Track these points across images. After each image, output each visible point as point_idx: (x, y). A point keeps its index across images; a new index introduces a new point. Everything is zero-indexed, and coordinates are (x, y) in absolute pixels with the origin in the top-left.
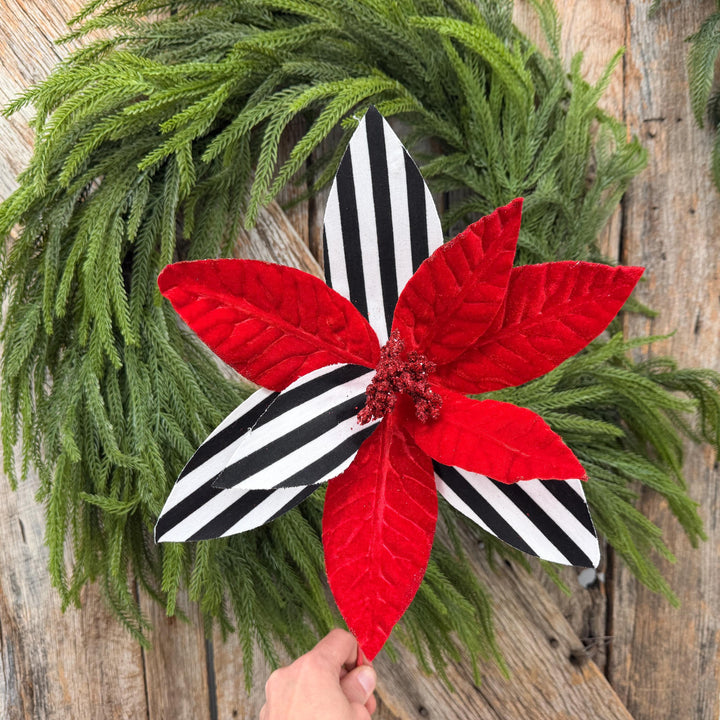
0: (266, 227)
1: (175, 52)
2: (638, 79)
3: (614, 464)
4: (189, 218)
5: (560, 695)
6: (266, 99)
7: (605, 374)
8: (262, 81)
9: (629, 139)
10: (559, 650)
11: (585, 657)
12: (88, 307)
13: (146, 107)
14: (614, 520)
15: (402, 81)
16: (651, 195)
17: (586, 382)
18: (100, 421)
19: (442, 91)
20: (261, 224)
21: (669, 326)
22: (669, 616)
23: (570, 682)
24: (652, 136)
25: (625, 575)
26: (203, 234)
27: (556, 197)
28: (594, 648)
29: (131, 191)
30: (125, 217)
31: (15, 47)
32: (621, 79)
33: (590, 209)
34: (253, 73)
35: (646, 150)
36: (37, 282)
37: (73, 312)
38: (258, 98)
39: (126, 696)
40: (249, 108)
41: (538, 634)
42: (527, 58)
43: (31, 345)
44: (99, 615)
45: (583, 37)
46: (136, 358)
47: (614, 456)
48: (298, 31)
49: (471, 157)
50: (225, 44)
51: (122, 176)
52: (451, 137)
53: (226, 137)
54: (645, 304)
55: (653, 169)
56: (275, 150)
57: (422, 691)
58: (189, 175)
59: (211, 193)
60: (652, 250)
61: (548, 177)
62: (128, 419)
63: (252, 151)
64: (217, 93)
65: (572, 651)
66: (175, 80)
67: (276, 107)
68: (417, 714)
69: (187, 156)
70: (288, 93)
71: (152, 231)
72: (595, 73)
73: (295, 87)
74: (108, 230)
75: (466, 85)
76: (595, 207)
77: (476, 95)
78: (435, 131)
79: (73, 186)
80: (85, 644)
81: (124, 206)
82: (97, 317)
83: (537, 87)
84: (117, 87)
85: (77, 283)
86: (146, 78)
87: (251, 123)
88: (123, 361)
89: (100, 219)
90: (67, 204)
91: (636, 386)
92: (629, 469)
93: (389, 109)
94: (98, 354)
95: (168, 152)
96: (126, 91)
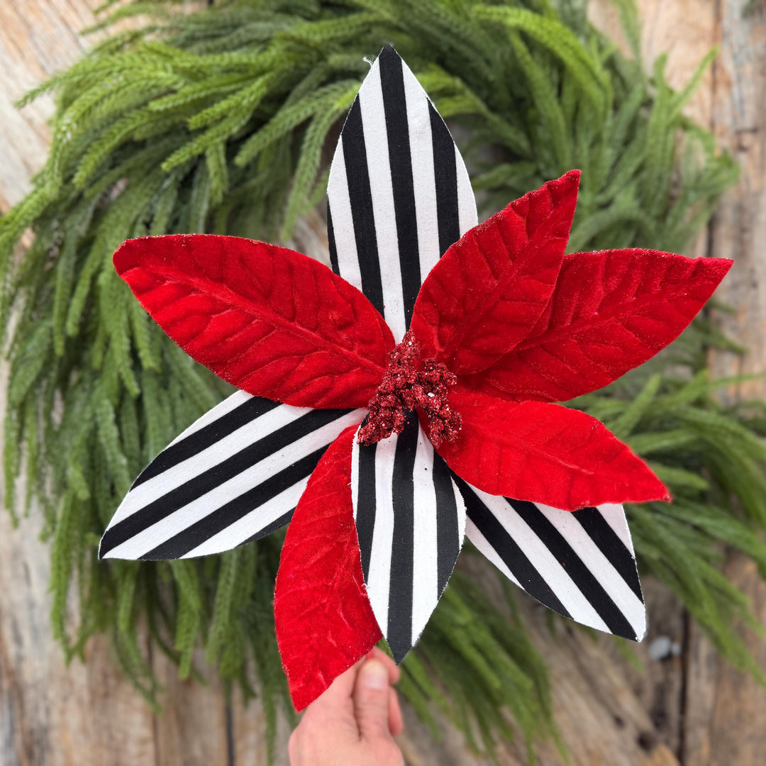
0: (305, 242)
1: (210, 44)
2: (729, 84)
3: (698, 520)
6: (310, 96)
7: (690, 416)
8: (304, 77)
9: (717, 153)
10: (626, 731)
11: (655, 739)
12: (104, 326)
13: (175, 101)
14: (696, 585)
15: (465, 80)
16: (742, 215)
17: (666, 425)
18: (113, 454)
19: (507, 92)
20: (299, 239)
21: (760, 365)
22: (753, 697)
24: (741, 148)
25: (704, 647)
27: (635, 213)
29: (155, 197)
30: (148, 225)
32: (710, 84)
33: (674, 229)
34: (295, 67)
35: (738, 165)
36: (48, 297)
37: (86, 332)
38: (300, 95)
40: (292, 104)
41: (602, 712)
42: (605, 57)
43: (40, 367)
44: (109, 671)
45: (667, 37)
46: (156, 385)
47: (695, 510)
48: (347, 22)
49: (538, 167)
50: (265, 36)
51: (146, 180)
52: (516, 144)
53: (263, 138)
54: (733, 339)
55: (744, 187)
56: (318, 153)
58: (222, 181)
59: (245, 202)
60: (743, 277)
61: (626, 192)
62: (145, 453)
64: (253, 88)
65: (641, 733)
66: (208, 72)
67: (320, 104)
69: (219, 159)
70: (335, 90)
72: (681, 77)
73: (342, 83)
75: (536, 85)
76: (680, 226)
77: (547, 97)
78: (498, 136)
79: (92, 190)
80: (92, 702)
81: (147, 214)
82: (114, 336)
83: (616, 90)
84: (143, 79)
85: (92, 299)
86: (176, 70)
87: (291, 122)
88: (140, 386)
89: (120, 227)
90: (84, 210)
91: (724, 432)
92: (714, 527)
93: (447, 108)
94: (112, 379)
95: (195, 152)
96: (153, 82)
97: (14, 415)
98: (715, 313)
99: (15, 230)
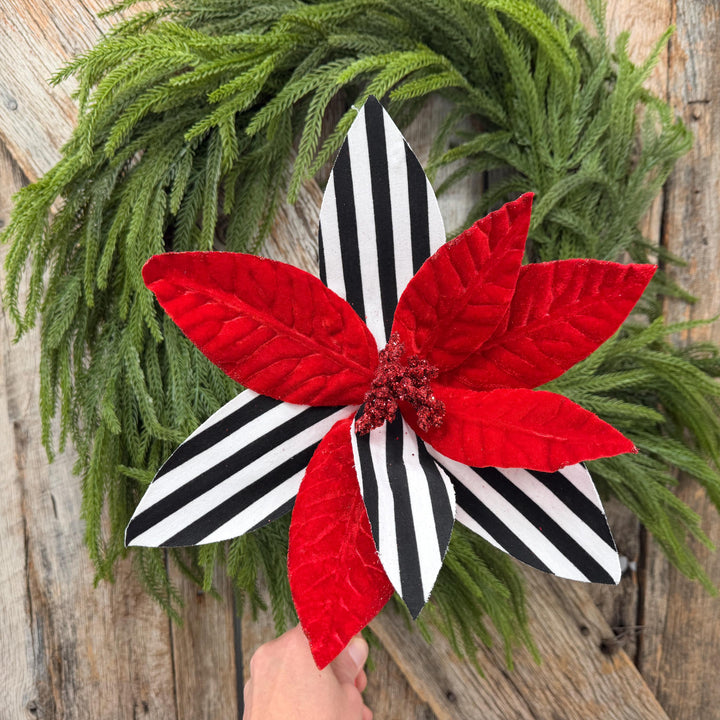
0: (304, 205)
1: (219, 25)
2: (683, 60)
3: (654, 450)
4: (230, 193)
5: (590, 684)
6: (312, 72)
7: (648, 357)
8: (307, 55)
9: (673, 122)
10: (590, 638)
11: (616, 645)
12: (129, 281)
13: (192, 78)
14: (654, 505)
15: (448, 57)
16: (694, 178)
17: (627, 366)
18: (140, 394)
19: (486, 68)
20: (299, 203)
21: (709, 313)
22: (702, 607)
23: (600, 671)
24: (696, 119)
25: (658, 563)
26: (243, 210)
27: (600, 177)
28: (626, 638)
29: (174, 164)
30: (168, 190)
31: (57, 20)
32: (666, 60)
33: (634, 191)
34: (298, 46)
35: (691, 133)
36: (77, 255)
37: (113, 286)
38: (303, 71)
39: (153, 673)
40: (294, 81)
41: (569, 622)
42: (572, 36)
43: (72, 318)
44: (129, 592)
45: (628, 16)
46: (176, 333)
47: (652, 441)
48: (343, 5)
49: (514, 135)
50: (270, 18)
51: (165, 149)
52: (494, 115)
53: (270, 111)
54: (686, 290)
55: (696, 152)
56: (320, 124)
57: (450, 676)
58: (232, 148)
59: (252, 168)
60: (694, 235)
61: (592, 157)
62: (168, 393)
63: (293, 126)
64: (263, 65)
65: (602, 639)
66: (221, 52)
67: (321, 79)
68: (444, 699)
69: (230, 129)
70: (334, 66)
71: (193, 205)
72: (639, 54)
73: (340, 61)
74: (151, 202)
75: (512, 62)
76: (639, 189)
77: (522, 72)
78: (478, 107)
79: (117, 158)
80: (114, 621)
81: (167, 179)
82: (138, 290)
83: (583, 66)
84: (164, 58)
85: (118, 258)
86: (192, 49)
87: (295, 96)
88: (163, 334)
89: (143, 192)
90: (109, 176)
91: (678, 371)
92: (669, 455)
93: (436, 83)
94: (138, 328)
95: (213, 124)
96: (171, 61)
97: (49, 361)
98: (670, 267)
99: (50, 194)
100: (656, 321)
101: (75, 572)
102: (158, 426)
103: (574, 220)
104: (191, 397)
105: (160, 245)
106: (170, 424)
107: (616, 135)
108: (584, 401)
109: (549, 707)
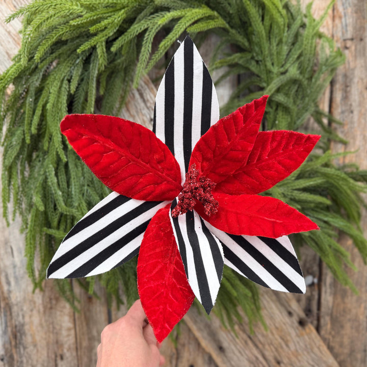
0: (143, 91)
2: (340, 18)
3: (326, 219)
4: (103, 83)
5: (293, 342)
6: (146, 19)
7: (323, 171)
8: (143, 10)
9: (335, 49)
10: (293, 318)
11: (306, 321)
12: (49, 129)
13: (82, 21)
14: (326, 247)
15: (219, 13)
16: (346, 79)
17: (312, 175)
18: (55, 190)
19: (238, 19)
20: (140, 90)
21: (354, 148)
22: (351, 302)
23: (299, 335)
24: (346, 48)
25: (328, 278)
26: (110, 93)
27: (298, 76)
29: (73, 68)
30: (69, 81)
32: (332, 17)
33: (315, 84)
34: (139, 5)
35: (345, 55)
36: (22, 116)
37: (40, 132)
38: (141, 18)
39: (66, 339)
40: (137, 23)
41: (282, 309)
42: (283, 3)
43: (18, 149)
44: (53, 297)
46: (74, 158)
47: (325, 215)
49: (253, 55)
51: (68, 59)
52: (243, 44)
53: (124, 39)
54: (342, 137)
55: (347, 66)
56: (150, 46)
57: (222, 339)
58: (104, 59)
59: (115, 70)
60: (346, 108)
61: (294, 66)
62: (70, 190)
63: (137, 48)
64: (120, 14)
65: (300, 318)
66: (97, 7)
67: (151, 23)
68: (218, 351)
69: (103, 49)
70: (158, 16)
71: (83, 89)
72: (318, 14)
73: (161, 13)
74: (60, 87)
75: (252, 16)
76: (318, 82)
77: (257, 21)
78: (234, 40)
79: (42, 64)
80: (45, 312)
81: (69, 75)
82: (54, 134)
83: (289, 19)
84: (67, 10)
85: (43, 117)
86: (82, 6)
87: (137, 31)
88: (67, 158)
89: (56, 82)
90: (38, 74)
91: (338, 178)
92: (334, 222)
93: (212, 25)
94: (53, 155)
95: (93, 44)
96: (71, 11)
97: (6, 173)
98: (334, 125)
99: (6, 82)
100: (327, 152)
101: (23, 286)
102: (65, 207)
103: (284, 99)
104: (82, 192)
105: (65, 110)
106: (71, 206)
107: (306, 54)
108: (289, 194)
109: (272, 354)
